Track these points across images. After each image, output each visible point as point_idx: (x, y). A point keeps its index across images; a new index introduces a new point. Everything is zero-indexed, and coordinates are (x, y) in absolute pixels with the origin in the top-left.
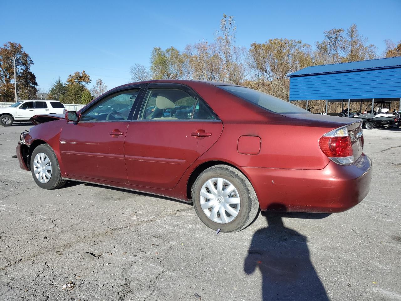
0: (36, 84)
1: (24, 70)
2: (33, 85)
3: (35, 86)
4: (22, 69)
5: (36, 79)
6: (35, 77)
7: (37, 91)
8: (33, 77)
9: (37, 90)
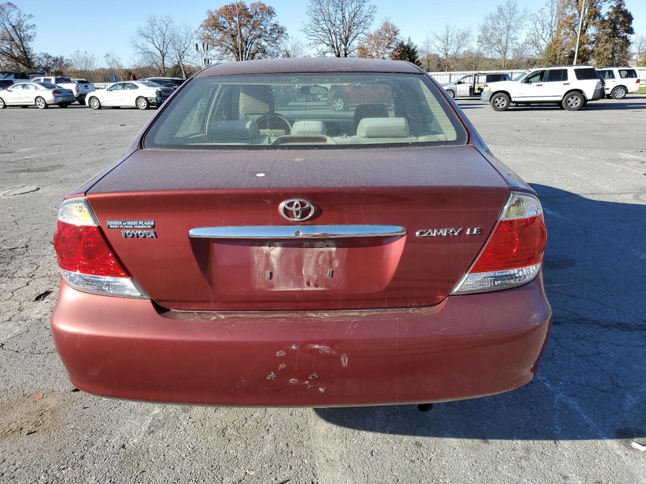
0: (630, 31)
1: (614, 8)
2: (625, 34)
3: (629, 35)
4: (612, 6)
5: (633, 21)
6: (632, 19)
7: (630, 44)
8: (628, 18)
9: (631, 41)
